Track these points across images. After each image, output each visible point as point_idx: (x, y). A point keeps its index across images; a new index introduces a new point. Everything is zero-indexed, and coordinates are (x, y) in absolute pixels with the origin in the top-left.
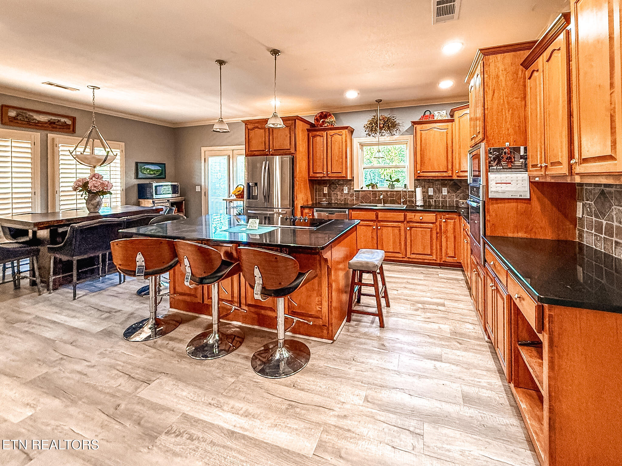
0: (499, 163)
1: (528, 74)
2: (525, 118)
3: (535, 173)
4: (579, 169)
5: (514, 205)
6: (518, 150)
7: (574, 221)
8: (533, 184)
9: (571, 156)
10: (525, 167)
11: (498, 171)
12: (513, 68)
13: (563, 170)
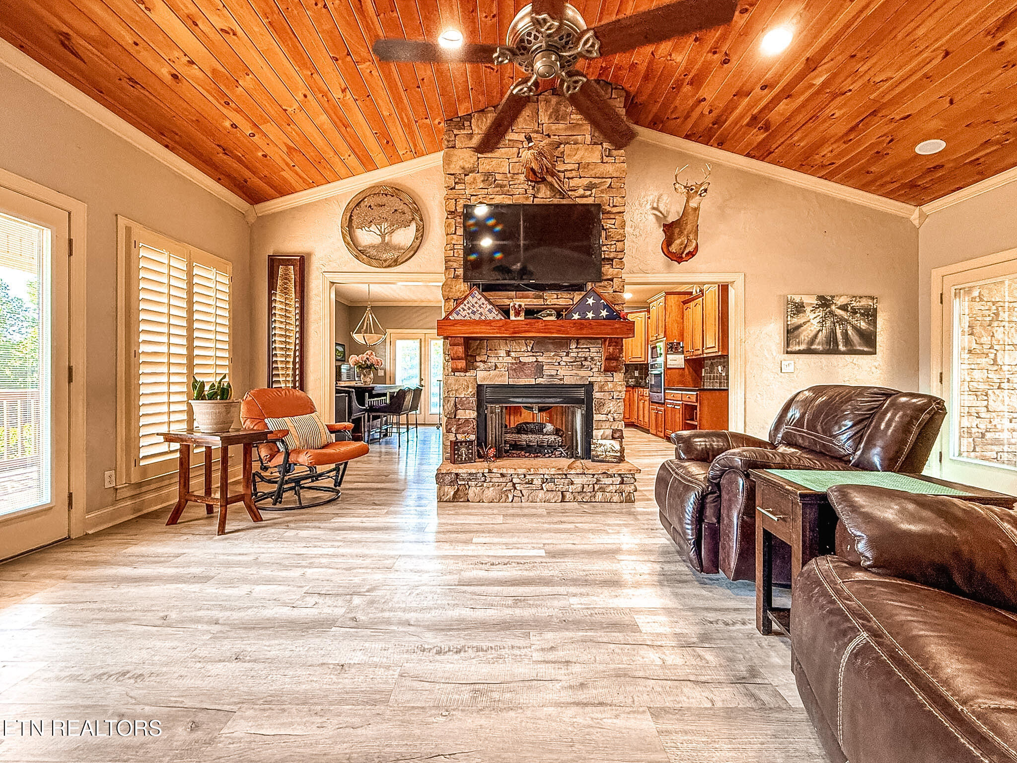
0: (672, 351)
1: (685, 308)
2: (683, 327)
3: (687, 354)
4: (706, 351)
5: (677, 371)
6: (679, 343)
7: (701, 378)
8: (687, 361)
9: (703, 347)
10: (683, 352)
11: (671, 354)
12: (678, 303)
13: (700, 352)
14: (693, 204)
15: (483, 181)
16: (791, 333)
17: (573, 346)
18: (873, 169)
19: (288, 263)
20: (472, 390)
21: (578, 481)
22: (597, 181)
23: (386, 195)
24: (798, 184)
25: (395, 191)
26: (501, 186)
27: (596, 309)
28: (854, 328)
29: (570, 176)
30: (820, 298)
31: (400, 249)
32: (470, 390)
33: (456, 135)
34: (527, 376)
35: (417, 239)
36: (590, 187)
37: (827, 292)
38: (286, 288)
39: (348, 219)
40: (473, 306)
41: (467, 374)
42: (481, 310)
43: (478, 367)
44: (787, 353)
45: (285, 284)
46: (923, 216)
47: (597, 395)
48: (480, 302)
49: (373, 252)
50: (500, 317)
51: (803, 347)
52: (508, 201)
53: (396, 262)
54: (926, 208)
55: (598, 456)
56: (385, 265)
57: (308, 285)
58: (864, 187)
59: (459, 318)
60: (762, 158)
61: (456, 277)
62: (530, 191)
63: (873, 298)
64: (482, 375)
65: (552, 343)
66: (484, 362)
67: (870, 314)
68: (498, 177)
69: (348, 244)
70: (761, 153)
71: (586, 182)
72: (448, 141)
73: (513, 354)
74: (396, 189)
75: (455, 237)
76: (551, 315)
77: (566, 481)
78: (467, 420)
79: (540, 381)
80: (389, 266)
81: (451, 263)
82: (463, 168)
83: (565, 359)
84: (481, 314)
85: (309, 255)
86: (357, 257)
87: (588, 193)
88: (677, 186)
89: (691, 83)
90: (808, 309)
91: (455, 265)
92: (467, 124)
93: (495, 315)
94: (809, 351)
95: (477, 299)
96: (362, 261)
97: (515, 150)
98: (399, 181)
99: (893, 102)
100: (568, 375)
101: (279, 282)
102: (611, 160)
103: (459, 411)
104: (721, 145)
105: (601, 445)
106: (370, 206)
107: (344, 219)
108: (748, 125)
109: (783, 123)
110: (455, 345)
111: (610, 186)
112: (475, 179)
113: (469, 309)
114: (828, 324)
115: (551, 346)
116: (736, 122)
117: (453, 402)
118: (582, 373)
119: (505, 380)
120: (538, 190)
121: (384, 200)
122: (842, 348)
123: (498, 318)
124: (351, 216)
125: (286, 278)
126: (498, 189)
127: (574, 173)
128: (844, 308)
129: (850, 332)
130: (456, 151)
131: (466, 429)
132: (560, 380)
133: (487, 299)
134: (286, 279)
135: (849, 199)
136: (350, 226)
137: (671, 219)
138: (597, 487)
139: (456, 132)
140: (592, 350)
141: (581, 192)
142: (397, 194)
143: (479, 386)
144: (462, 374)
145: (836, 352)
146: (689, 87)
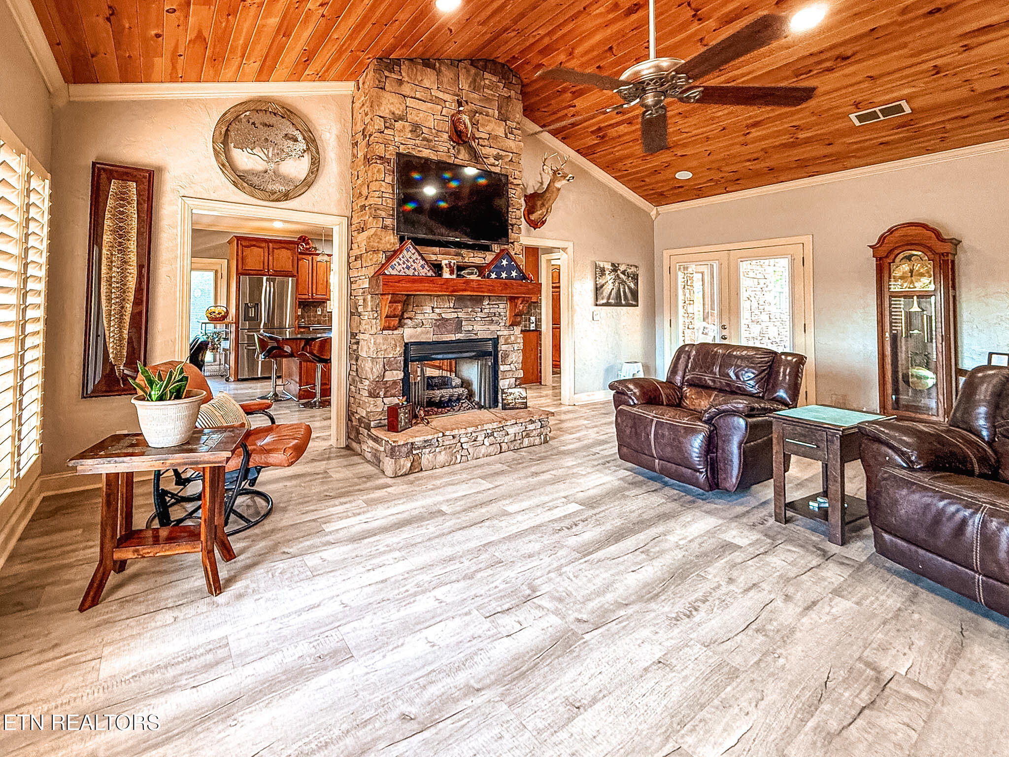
14: (558, 185)
15: (411, 131)
16: (598, 289)
17: (486, 302)
18: (646, 180)
19: (125, 177)
20: (400, 350)
21: (511, 431)
22: (504, 153)
23: (275, 114)
24: (600, 179)
25: (288, 113)
26: (428, 140)
27: (509, 269)
28: (629, 287)
29: (484, 144)
30: (613, 265)
31: (291, 180)
32: (398, 349)
33: (386, 77)
34: (450, 332)
35: (312, 173)
36: (497, 157)
37: (615, 261)
38: (122, 213)
39: (223, 132)
40: (408, 261)
41: (395, 332)
42: (415, 265)
43: (405, 324)
44: (597, 305)
45: (122, 206)
46: (658, 214)
47: (502, 347)
48: (414, 257)
49: (255, 180)
50: (430, 273)
51: (605, 301)
52: (433, 156)
53: (286, 196)
54: (659, 208)
55: (509, 404)
56: (272, 197)
57: (158, 212)
58: (634, 189)
59: (394, 272)
60: (585, 155)
61: (385, 227)
62: (452, 151)
63: (636, 267)
64: (409, 333)
65: (469, 300)
66: (411, 319)
67: (635, 278)
68: (425, 130)
69: (223, 165)
70: (586, 152)
71: (495, 152)
72: (379, 81)
73: (437, 311)
74: (289, 110)
75: (383, 183)
76: (472, 274)
77: (503, 433)
78: (395, 382)
79: (459, 336)
80: (277, 200)
81: (380, 212)
82: (393, 113)
83: (479, 314)
84: (414, 269)
85: (160, 169)
86: (235, 184)
87: (497, 163)
88: (545, 167)
89: (573, 93)
90: (607, 272)
91: (383, 214)
92: (396, 68)
93: (427, 272)
94: (607, 304)
95: (410, 253)
96: (242, 189)
97: (440, 107)
98: (289, 101)
99: (685, 146)
100: (481, 330)
101: (110, 202)
102: (512, 136)
103: (387, 373)
104: (563, 139)
105: (511, 394)
106: (254, 124)
107: (217, 133)
108: (592, 132)
109: (613, 139)
110: (396, 302)
111: (511, 160)
112: (404, 127)
113: (404, 263)
114: (617, 284)
115: (469, 303)
116: (585, 128)
117: (382, 363)
118: (493, 327)
119: (430, 337)
120: (459, 151)
121: (272, 120)
122: (623, 302)
123: (429, 274)
124: (227, 130)
125: (123, 197)
126: (425, 143)
127: (486, 143)
128: (623, 273)
129: (627, 290)
130: (386, 95)
131: (393, 392)
132: (476, 334)
133: (420, 254)
134: (123, 199)
135: (625, 195)
136: (225, 143)
137: (530, 191)
138: (524, 434)
139: (387, 74)
140: (501, 306)
141: (492, 160)
142: (289, 116)
143: (406, 344)
144: (390, 332)
145: (621, 305)
146: (570, 95)
